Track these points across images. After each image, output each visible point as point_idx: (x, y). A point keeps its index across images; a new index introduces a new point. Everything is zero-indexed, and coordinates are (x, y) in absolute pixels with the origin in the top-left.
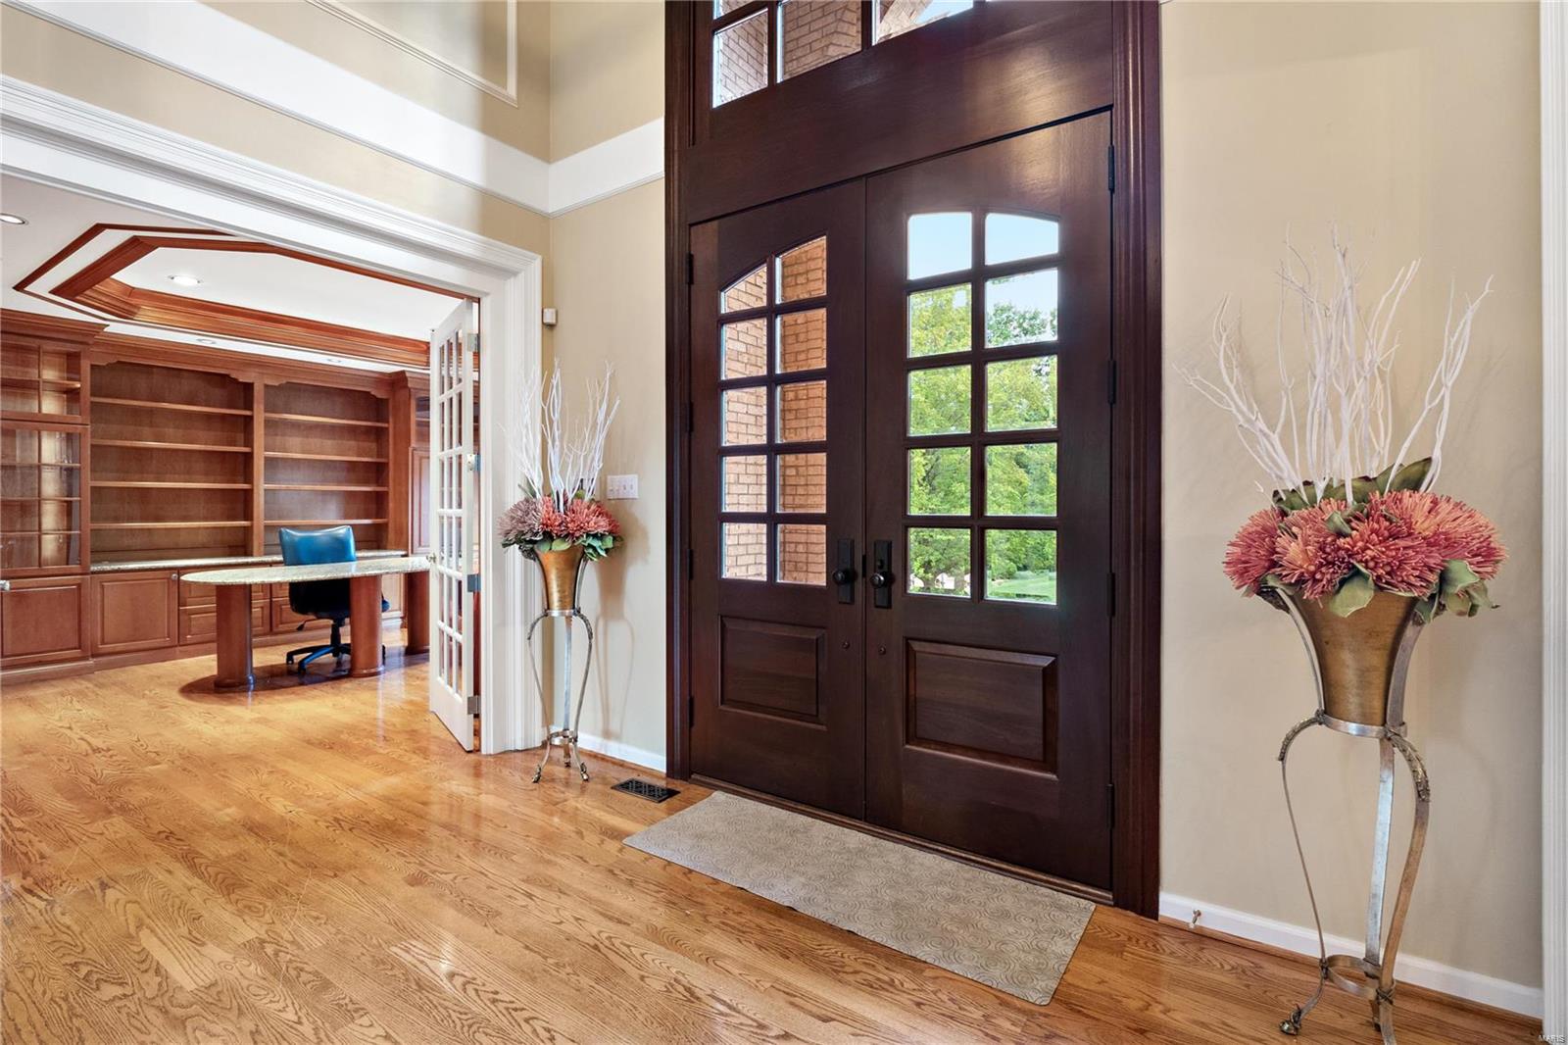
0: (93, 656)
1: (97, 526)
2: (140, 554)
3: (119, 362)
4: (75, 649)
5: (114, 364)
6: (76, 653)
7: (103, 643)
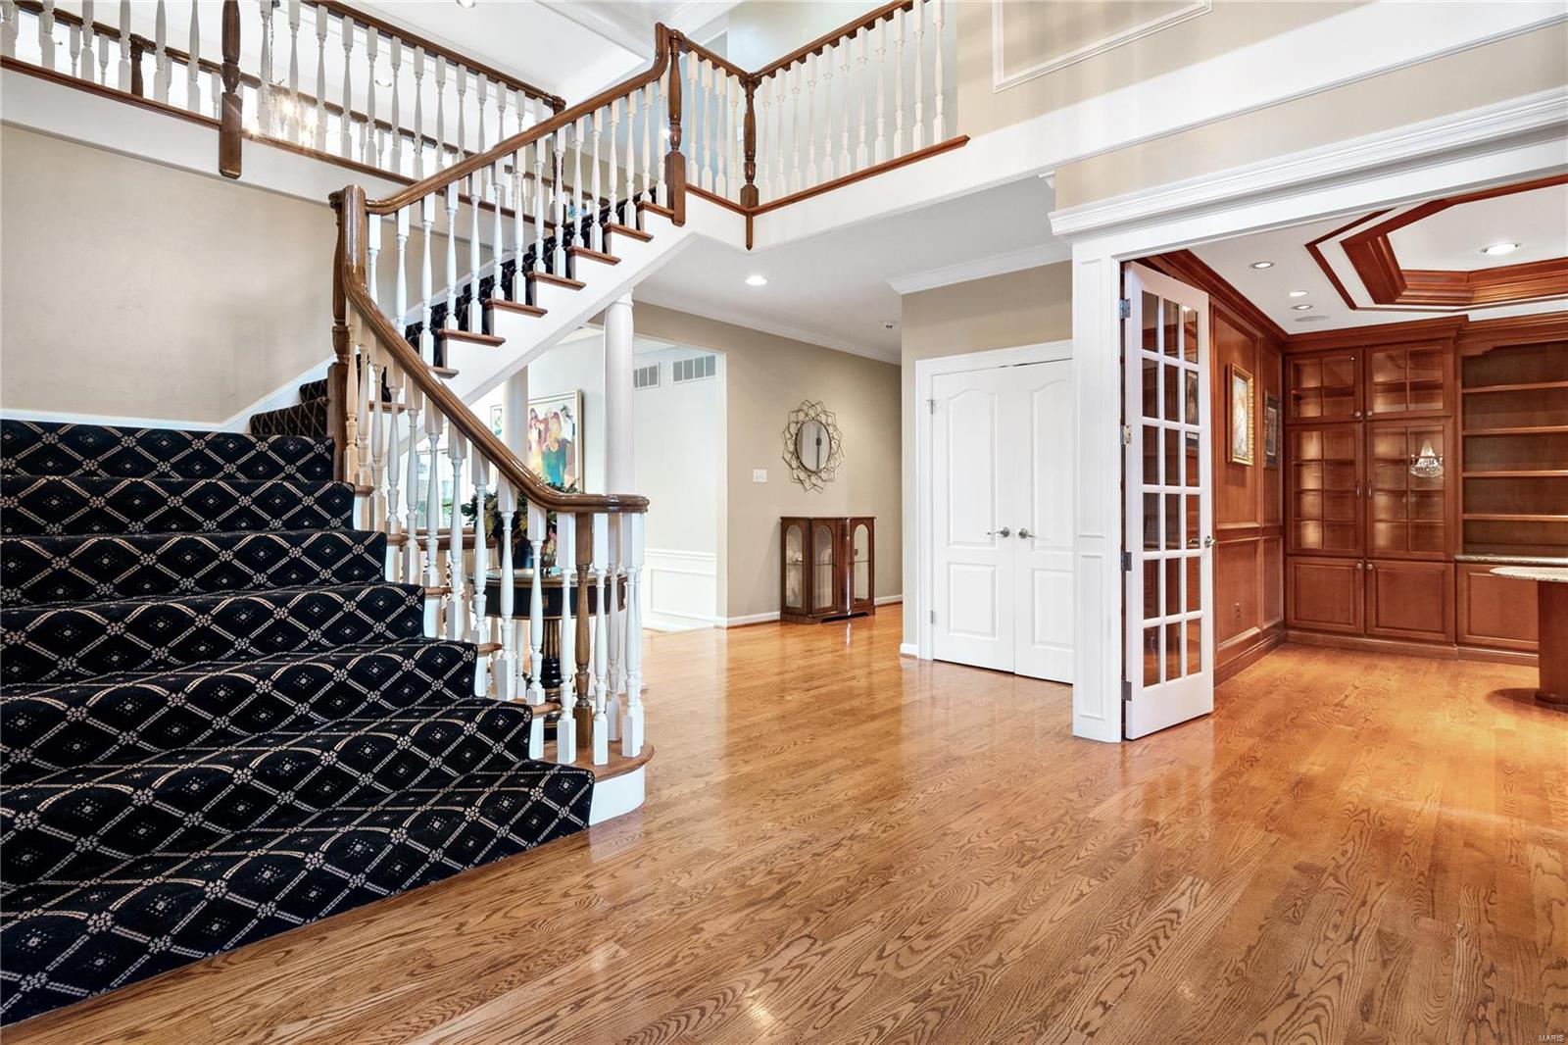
0: (1459, 644)
1: (1467, 516)
2: (1531, 548)
3: (1496, 348)
4: (1438, 632)
5: (1491, 351)
6: (1441, 637)
7: (1470, 633)
